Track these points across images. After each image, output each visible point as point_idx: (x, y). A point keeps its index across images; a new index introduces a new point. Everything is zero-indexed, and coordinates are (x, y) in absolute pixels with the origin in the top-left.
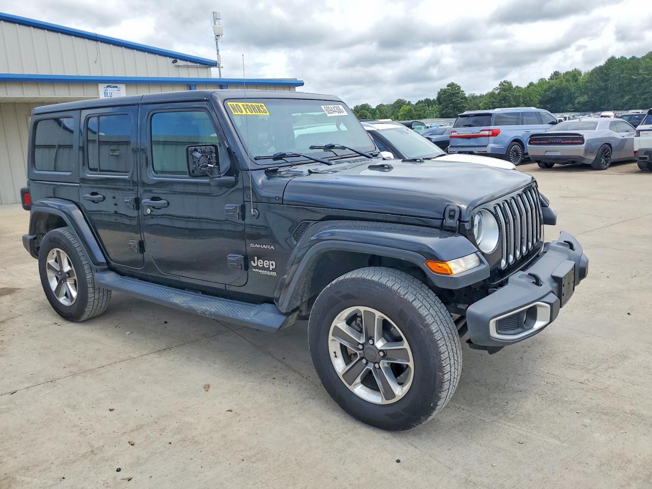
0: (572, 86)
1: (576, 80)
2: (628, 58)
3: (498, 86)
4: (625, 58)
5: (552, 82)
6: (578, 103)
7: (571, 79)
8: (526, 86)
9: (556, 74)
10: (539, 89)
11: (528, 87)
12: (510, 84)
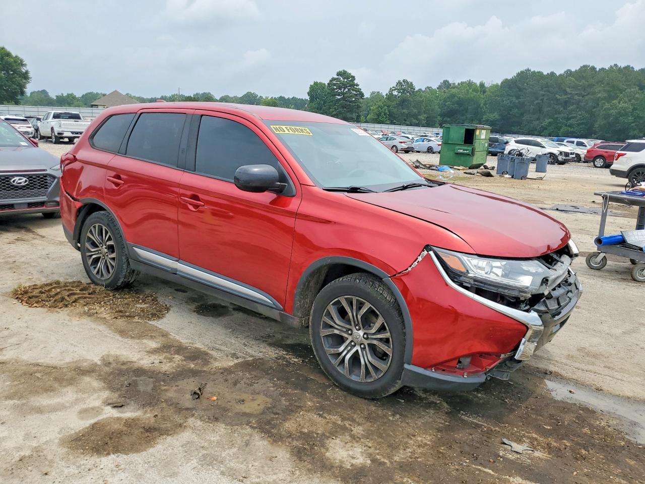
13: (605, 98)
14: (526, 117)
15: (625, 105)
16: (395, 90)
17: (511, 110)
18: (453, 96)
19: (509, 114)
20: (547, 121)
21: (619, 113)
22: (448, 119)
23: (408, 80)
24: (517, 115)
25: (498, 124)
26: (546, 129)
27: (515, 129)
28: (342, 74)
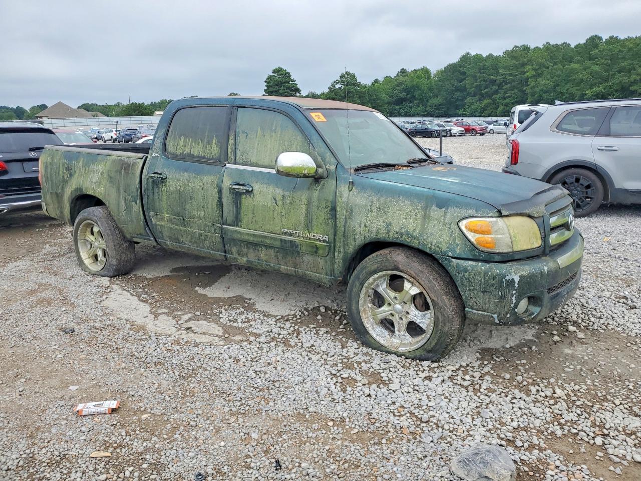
13: (534, 76)
14: (468, 100)
15: (548, 82)
16: (338, 83)
17: (454, 94)
18: (400, 84)
19: (452, 97)
20: (486, 101)
21: (542, 90)
22: (397, 107)
23: (351, 72)
24: (460, 98)
25: (443, 108)
26: (486, 110)
27: (460, 112)
28: (278, 71)
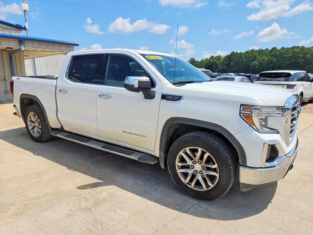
0: (218, 62)
1: (219, 60)
2: (239, 53)
3: (190, 60)
4: (238, 53)
5: (211, 60)
6: (220, 69)
7: (218, 59)
8: (200, 61)
9: (212, 57)
10: (205, 63)
11: (201, 61)
12: (194, 59)
